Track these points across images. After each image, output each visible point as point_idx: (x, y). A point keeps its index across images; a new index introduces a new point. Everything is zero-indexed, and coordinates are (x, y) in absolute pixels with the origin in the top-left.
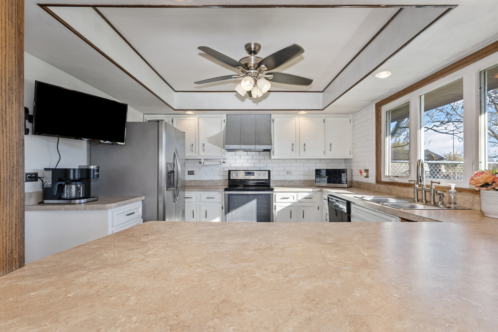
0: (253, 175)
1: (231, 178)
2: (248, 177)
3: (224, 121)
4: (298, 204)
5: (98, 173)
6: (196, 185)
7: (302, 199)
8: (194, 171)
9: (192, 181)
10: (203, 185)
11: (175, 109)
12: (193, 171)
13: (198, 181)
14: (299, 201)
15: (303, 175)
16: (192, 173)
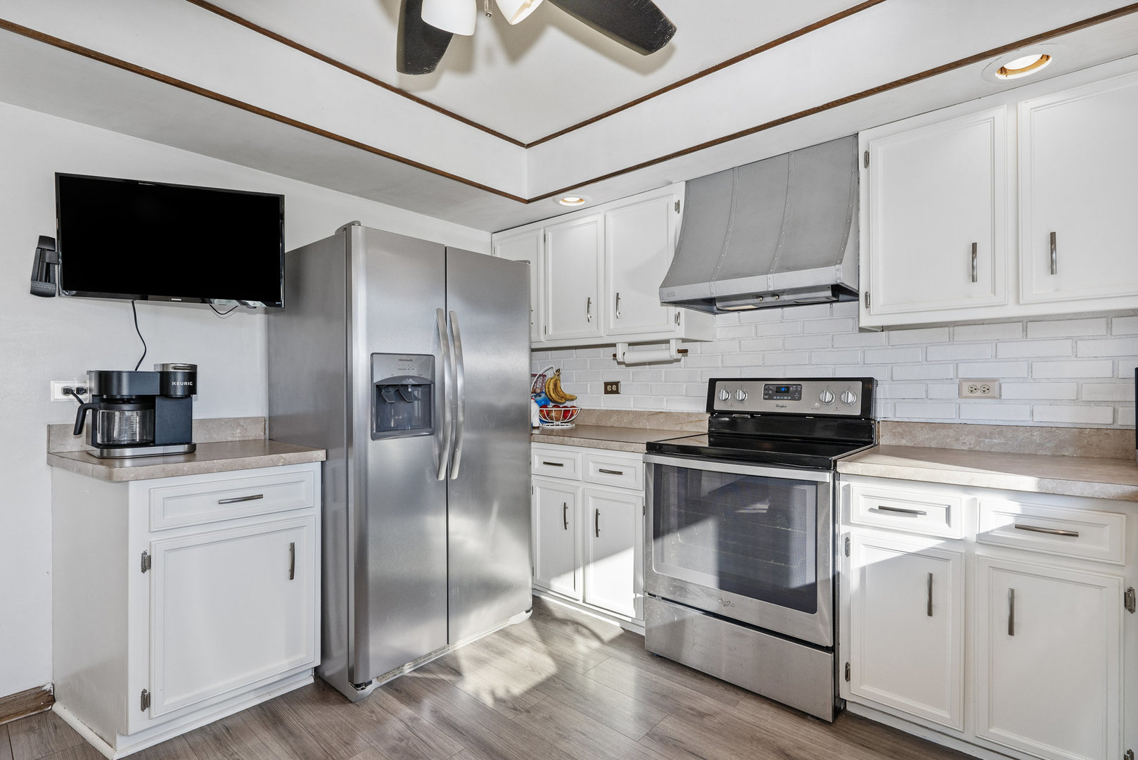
0: (797, 396)
1: (718, 406)
2: (777, 406)
3: (678, 205)
4: (980, 552)
5: (191, 384)
6: (623, 425)
7: (1005, 528)
8: (619, 382)
9: (612, 412)
10: (640, 426)
11: (527, 199)
12: (617, 384)
13: (628, 412)
14: (985, 540)
15: (1075, 401)
16: (614, 388)
